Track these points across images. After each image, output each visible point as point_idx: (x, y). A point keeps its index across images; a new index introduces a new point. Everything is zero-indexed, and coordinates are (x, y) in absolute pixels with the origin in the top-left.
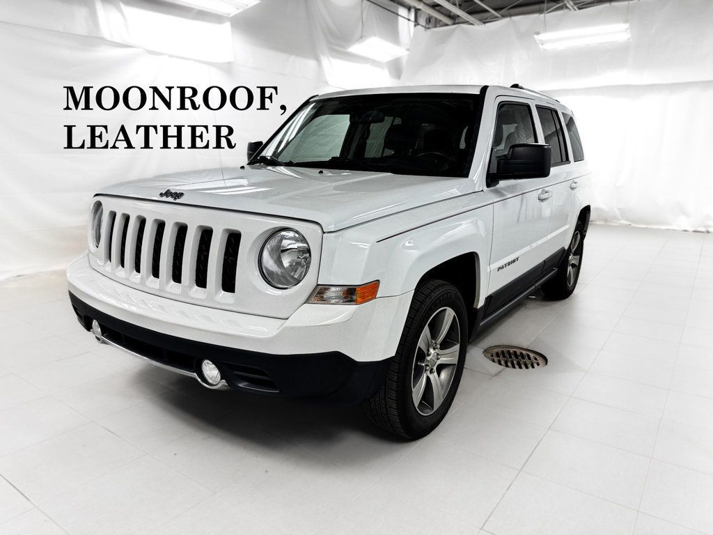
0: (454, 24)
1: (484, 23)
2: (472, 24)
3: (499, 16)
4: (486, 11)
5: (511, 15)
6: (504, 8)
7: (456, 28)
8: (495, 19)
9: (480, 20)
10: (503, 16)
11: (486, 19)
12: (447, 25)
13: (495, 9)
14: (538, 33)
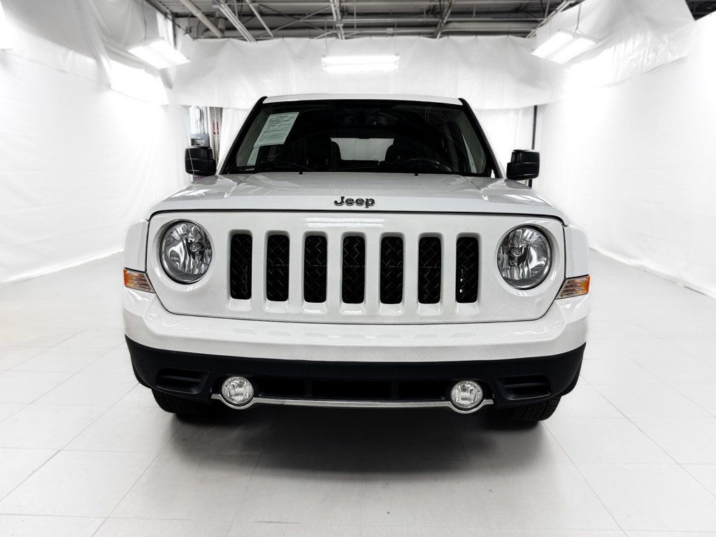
0: (223, 37)
1: (257, 40)
2: (245, 40)
3: (272, 35)
4: (264, 29)
5: (283, 36)
6: (276, 28)
7: (227, 41)
8: (267, 37)
9: (254, 37)
10: (276, 36)
11: (258, 36)
12: (216, 37)
13: (272, 29)
14: (324, 56)
